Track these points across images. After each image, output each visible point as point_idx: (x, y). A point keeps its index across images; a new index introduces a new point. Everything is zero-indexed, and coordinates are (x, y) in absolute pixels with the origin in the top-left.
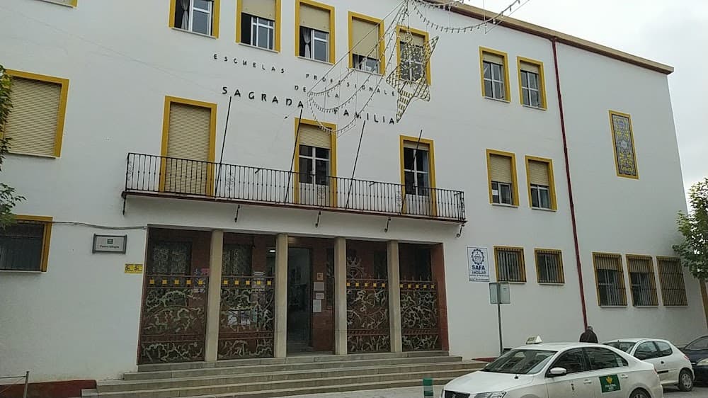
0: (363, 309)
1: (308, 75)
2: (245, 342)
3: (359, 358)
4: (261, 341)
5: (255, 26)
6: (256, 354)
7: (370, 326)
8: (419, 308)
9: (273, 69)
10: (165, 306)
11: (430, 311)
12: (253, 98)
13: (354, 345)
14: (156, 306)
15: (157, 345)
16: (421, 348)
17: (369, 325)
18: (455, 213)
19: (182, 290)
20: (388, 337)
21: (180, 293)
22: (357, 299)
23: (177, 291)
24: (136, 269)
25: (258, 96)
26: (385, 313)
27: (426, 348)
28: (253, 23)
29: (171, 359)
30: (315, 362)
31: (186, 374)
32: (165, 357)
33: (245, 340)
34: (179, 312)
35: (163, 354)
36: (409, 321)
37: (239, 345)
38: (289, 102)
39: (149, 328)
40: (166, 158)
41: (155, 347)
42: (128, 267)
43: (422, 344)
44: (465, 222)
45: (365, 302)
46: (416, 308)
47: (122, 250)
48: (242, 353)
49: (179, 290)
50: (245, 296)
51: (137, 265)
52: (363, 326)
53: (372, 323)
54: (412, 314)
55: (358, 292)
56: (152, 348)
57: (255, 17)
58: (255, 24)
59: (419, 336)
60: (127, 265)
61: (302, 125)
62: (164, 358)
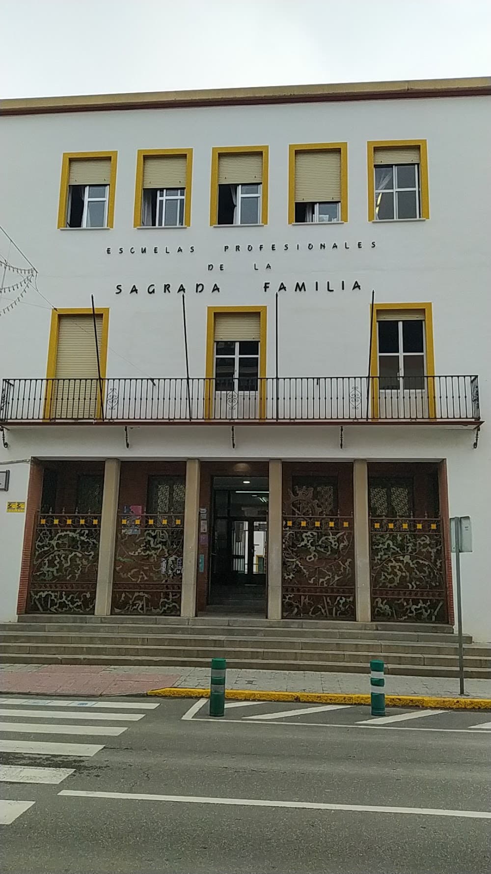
0: (311, 558)
1: (226, 248)
2: (146, 596)
3: (295, 625)
4: (167, 595)
5: (161, 202)
6: (158, 610)
7: (323, 582)
8: (407, 559)
9: (180, 250)
10: (56, 549)
11: (427, 563)
12: (153, 291)
13: (297, 607)
14: (46, 549)
15: (46, 593)
16: (410, 619)
17: (321, 580)
18: (466, 411)
19: (74, 531)
20: (351, 599)
21: (71, 534)
22: (303, 544)
23: (68, 532)
24: (19, 507)
25: (159, 288)
26: (347, 564)
27: (418, 618)
28: (159, 198)
29: (60, 610)
30: (229, 626)
31: (61, 629)
32: (55, 607)
33: (147, 593)
34: (70, 556)
35: (53, 604)
36: (389, 577)
37: (140, 598)
38: (200, 288)
39: (38, 574)
40: (53, 380)
41: (44, 595)
42: (10, 506)
43: (412, 612)
44: (482, 422)
45: (314, 548)
46: (401, 558)
47: (4, 487)
48: (142, 609)
49: (71, 531)
50: (149, 538)
51: (19, 503)
52: (312, 582)
53: (327, 577)
54: (393, 567)
55: (304, 534)
56: (41, 596)
57: (162, 190)
58: (161, 198)
59: (407, 601)
60: (10, 504)
61: (219, 315)
62: (53, 609)
